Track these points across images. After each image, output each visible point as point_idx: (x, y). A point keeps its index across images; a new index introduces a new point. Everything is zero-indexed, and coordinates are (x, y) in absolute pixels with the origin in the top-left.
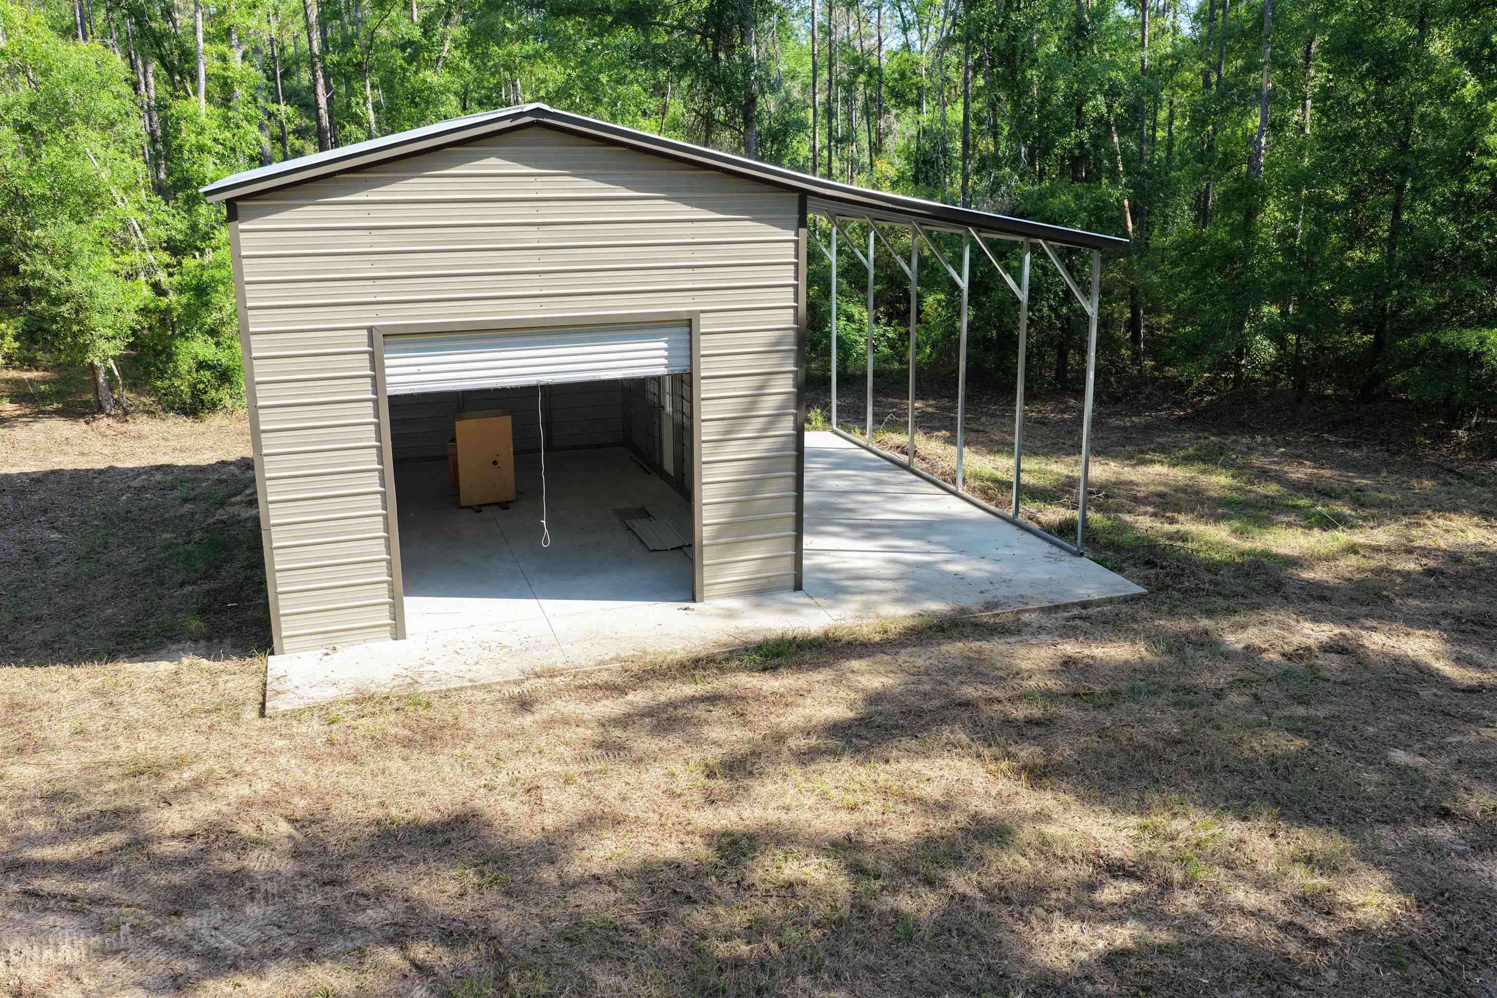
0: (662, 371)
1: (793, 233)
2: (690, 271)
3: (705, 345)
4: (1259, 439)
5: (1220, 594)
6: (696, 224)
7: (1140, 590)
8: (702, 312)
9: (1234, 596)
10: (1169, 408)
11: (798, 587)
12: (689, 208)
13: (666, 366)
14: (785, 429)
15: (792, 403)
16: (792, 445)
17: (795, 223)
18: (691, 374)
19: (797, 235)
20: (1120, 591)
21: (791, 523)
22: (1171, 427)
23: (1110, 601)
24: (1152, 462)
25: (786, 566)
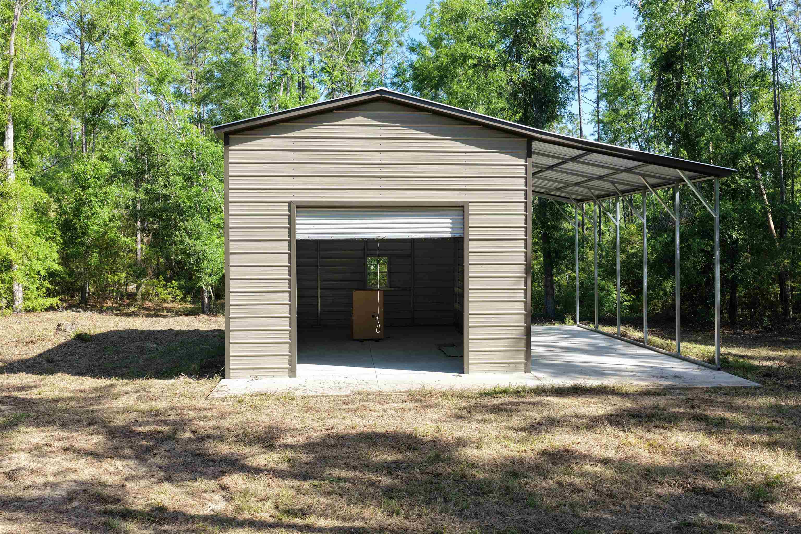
0: (448, 235)
1: (524, 160)
2: (464, 179)
3: (472, 221)
6: (467, 154)
7: (757, 385)
8: (471, 202)
11: (528, 371)
12: (464, 145)
13: (451, 233)
14: (519, 273)
15: (524, 258)
17: (526, 155)
18: (463, 239)
20: (743, 385)
21: (523, 331)
25: (521, 357)
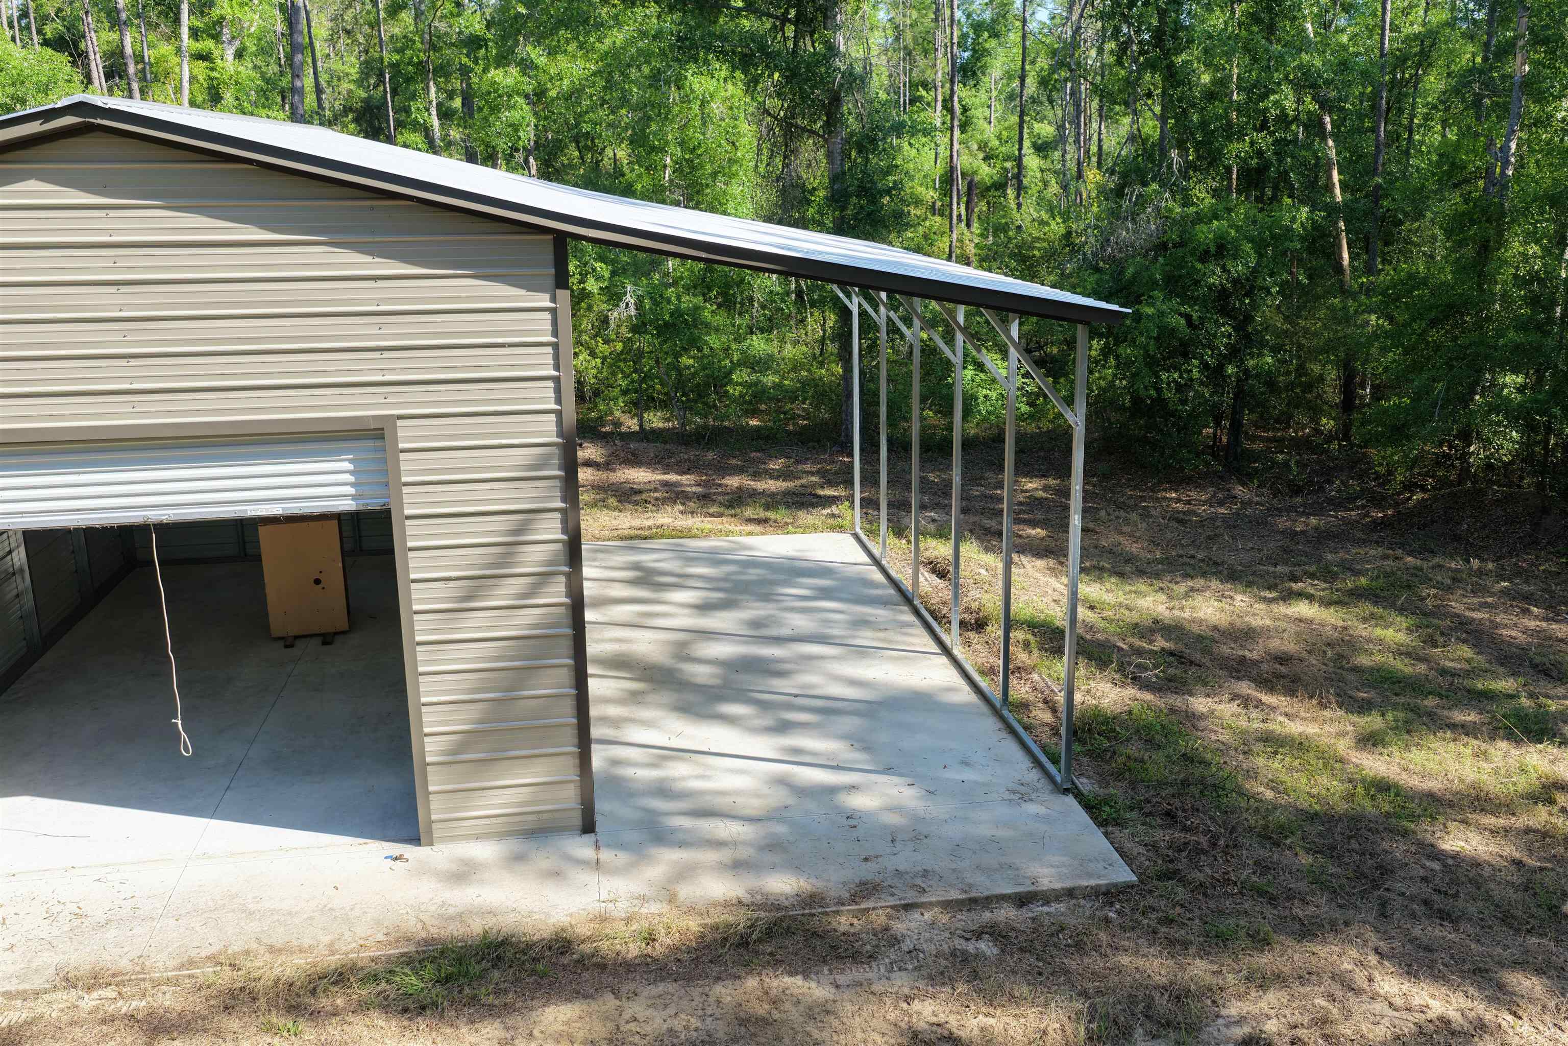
0: (348, 505)
1: (547, 296)
2: (377, 355)
3: (407, 468)
4: (1475, 563)
5: (1261, 893)
6: (380, 284)
7: (1124, 875)
8: (400, 417)
9: (1289, 899)
10: (1363, 507)
11: (588, 827)
12: (369, 259)
13: (354, 497)
14: (553, 594)
15: (562, 557)
16: (568, 621)
17: (551, 282)
18: (388, 513)
19: (553, 299)
20: (1090, 875)
21: (570, 736)
22: (1359, 535)
23: (1070, 893)
24: (1301, 595)
25: (569, 796)
